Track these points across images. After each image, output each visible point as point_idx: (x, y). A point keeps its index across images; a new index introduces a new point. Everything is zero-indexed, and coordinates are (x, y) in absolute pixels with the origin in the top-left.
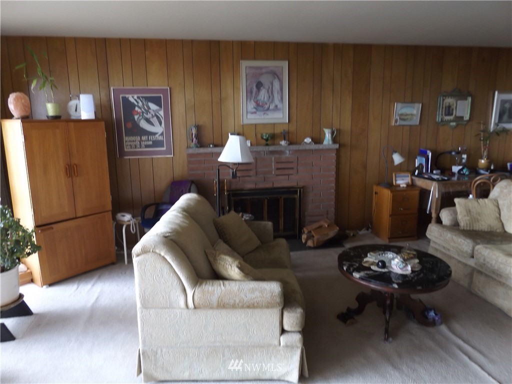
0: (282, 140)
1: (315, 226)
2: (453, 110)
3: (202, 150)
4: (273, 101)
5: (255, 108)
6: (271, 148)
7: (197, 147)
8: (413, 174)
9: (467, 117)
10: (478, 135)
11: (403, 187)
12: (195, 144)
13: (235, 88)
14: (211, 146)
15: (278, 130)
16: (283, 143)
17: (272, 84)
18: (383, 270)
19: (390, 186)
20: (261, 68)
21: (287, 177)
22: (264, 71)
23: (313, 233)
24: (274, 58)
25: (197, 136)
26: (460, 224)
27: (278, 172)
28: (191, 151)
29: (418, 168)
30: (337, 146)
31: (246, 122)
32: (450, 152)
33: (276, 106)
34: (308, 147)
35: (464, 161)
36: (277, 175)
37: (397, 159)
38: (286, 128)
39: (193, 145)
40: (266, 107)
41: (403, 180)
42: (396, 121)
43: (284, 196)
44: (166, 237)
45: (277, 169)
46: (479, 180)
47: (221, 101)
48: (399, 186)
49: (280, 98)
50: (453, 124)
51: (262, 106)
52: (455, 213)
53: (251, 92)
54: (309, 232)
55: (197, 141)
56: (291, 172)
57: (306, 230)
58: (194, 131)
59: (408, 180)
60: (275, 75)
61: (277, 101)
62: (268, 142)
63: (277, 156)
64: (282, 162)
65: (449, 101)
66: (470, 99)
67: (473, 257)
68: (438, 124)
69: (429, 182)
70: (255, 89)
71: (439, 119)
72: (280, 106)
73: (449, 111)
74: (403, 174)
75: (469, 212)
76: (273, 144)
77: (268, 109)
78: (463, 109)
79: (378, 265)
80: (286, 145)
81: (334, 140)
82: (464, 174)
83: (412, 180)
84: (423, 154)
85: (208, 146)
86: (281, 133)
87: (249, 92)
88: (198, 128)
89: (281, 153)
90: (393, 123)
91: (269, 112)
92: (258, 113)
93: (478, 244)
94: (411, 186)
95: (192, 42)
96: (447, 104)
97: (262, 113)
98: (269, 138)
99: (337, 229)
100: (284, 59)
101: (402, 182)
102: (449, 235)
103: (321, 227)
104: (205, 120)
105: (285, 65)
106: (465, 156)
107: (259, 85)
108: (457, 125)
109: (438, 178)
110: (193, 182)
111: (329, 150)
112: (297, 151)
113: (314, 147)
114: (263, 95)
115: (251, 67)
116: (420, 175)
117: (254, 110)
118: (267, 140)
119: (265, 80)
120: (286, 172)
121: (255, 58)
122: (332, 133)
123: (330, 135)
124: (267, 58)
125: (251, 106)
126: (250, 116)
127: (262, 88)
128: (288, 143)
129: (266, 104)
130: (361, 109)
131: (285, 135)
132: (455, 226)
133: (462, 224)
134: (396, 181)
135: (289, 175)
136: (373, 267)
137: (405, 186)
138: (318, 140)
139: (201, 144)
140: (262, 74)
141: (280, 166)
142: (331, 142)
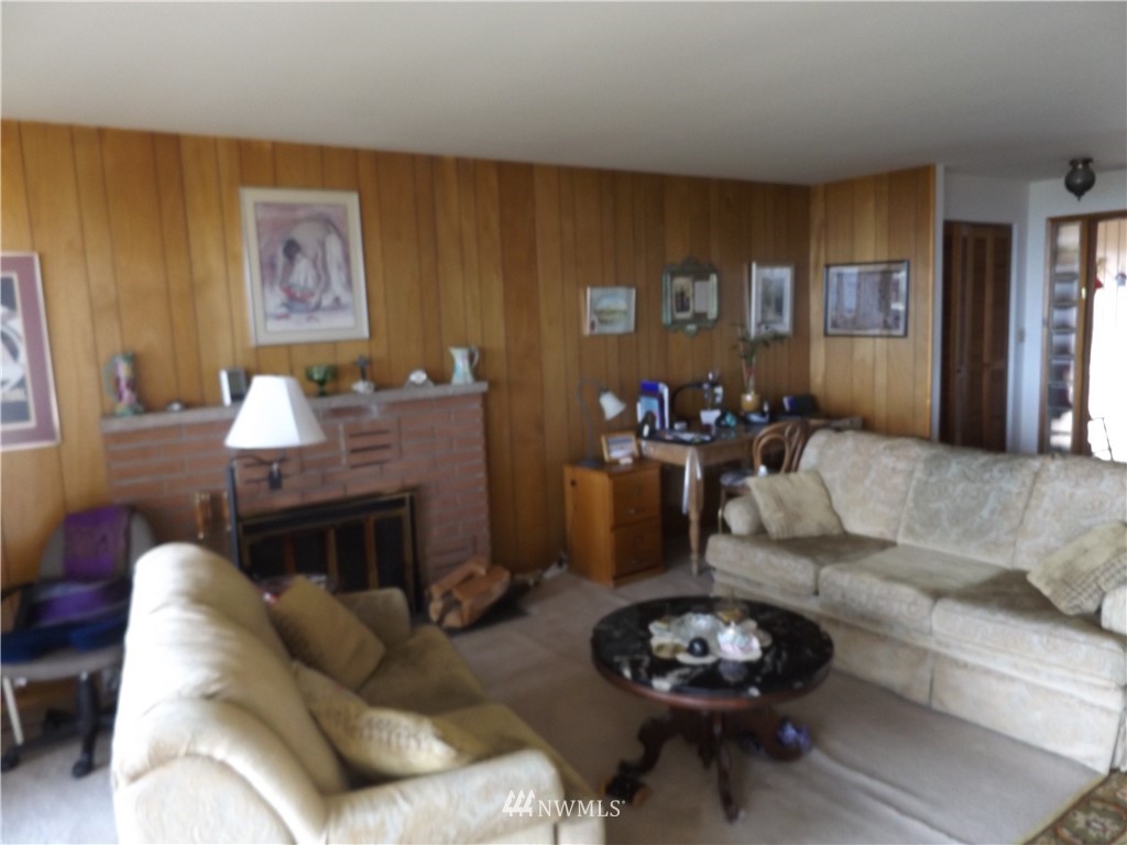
0: (356, 380)
1: (457, 575)
2: (688, 300)
3: (150, 421)
4: (327, 286)
5: (284, 305)
6: (336, 402)
7: (136, 412)
8: (639, 435)
9: (713, 312)
10: (735, 347)
11: (627, 465)
12: (131, 406)
13: (231, 258)
14: (176, 407)
15: (346, 357)
16: (361, 387)
17: (323, 245)
18: (709, 660)
19: (600, 463)
20: (292, 207)
21: (376, 468)
22: (301, 214)
23: (457, 595)
24: (325, 184)
25: (135, 384)
26: (768, 529)
27: (357, 459)
28: (117, 425)
29: (645, 421)
30: (483, 387)
31: (264, 339)
32: (699, 385)
33: (337, 300)
34: (421, 394)
35: (719, 399)
36: (354, 467)
37: (611, 406)
38: (365, 352)
39: (122, 407)
40: (313, 301)
41: (622, 448)
42: (593, 325)
43: (374, 517)
44: (210, 697)
45: (354, 451)
46: (764, 435)
47: (194, 290)
48: (616, 462)
49: (343, 278)
50: (692, 328)
51: (302, 300)
52: (754, 507)
53: (272, 266)
54: (447, 594)
55: (134, 397)
56: (386, 454)
57: (436, 591)
58: (123, 371)
59: (631, 447)
60: (330, 223)
61: (337, 286)
62: (327, 387)
63: (351, 419)
64: (363, 434)
65: (681, 282)
66: (714, 279)
67: (816, 593)
68: (665, 329)
69: (677, 448)
70: (281, 260)
71: (667, 318)
72: (345, 298)
73: (682, 302)
74: (620, 437)
75: (780, 502)
76: (336, 392)
77: (318, 307)
78: (706, 297)
79: (691, 650)
80: (370, 391)
81: (477, 374)
82: (727, 427)
83: (639, 447)
84: (651, 390)
85: (162, 408)
86: (355, 364)
87: (268, 267)
88: (134, 360)
89: (357, 411)
90: (587, 331)
91: (320, 315)
92: (295, 317)
93: (822, 565)
94: (640, 459)
95: (101, 134)
96: (679, 290)
97: (303, 317)
98: (329, 378)
99: (505, 576)
100: (346, 187)
101: (621, 452)
102: (760, 556)
103: (470, 577)
104: (149, 338)
105: (351, 201)
106: (719, 390)
107: (292, 249)
108: (699, 329)
109: (692, 440)
110: (133, 509)
111: (466, 397)
112: (395, 405)
113: (435, 391)
114: (303, 272)
115: (267, 205)
116: (654, 436)
117: (283, 310)
118: (322, 383)
119: (305, 235)
120: (376, 456)
121: (275, 183)
122: (471, 358)
123: (467, 363)
124: (306, 185)
125: (276, 299)
126: (273, 325)
127: (299, 256)
128: (372, 385)
129: (312, 294)
130: (522, 301)
131: (364, 369)
132: (759, 534)
133: (774, 528)
134: (609, 452)
135: (381, 463)
136: (684, 658)
137: (629, 461)
138: (440, 376)
139: (145, 405)
140: (296, 222)
141: (359, 443)
142: (469, 379)
